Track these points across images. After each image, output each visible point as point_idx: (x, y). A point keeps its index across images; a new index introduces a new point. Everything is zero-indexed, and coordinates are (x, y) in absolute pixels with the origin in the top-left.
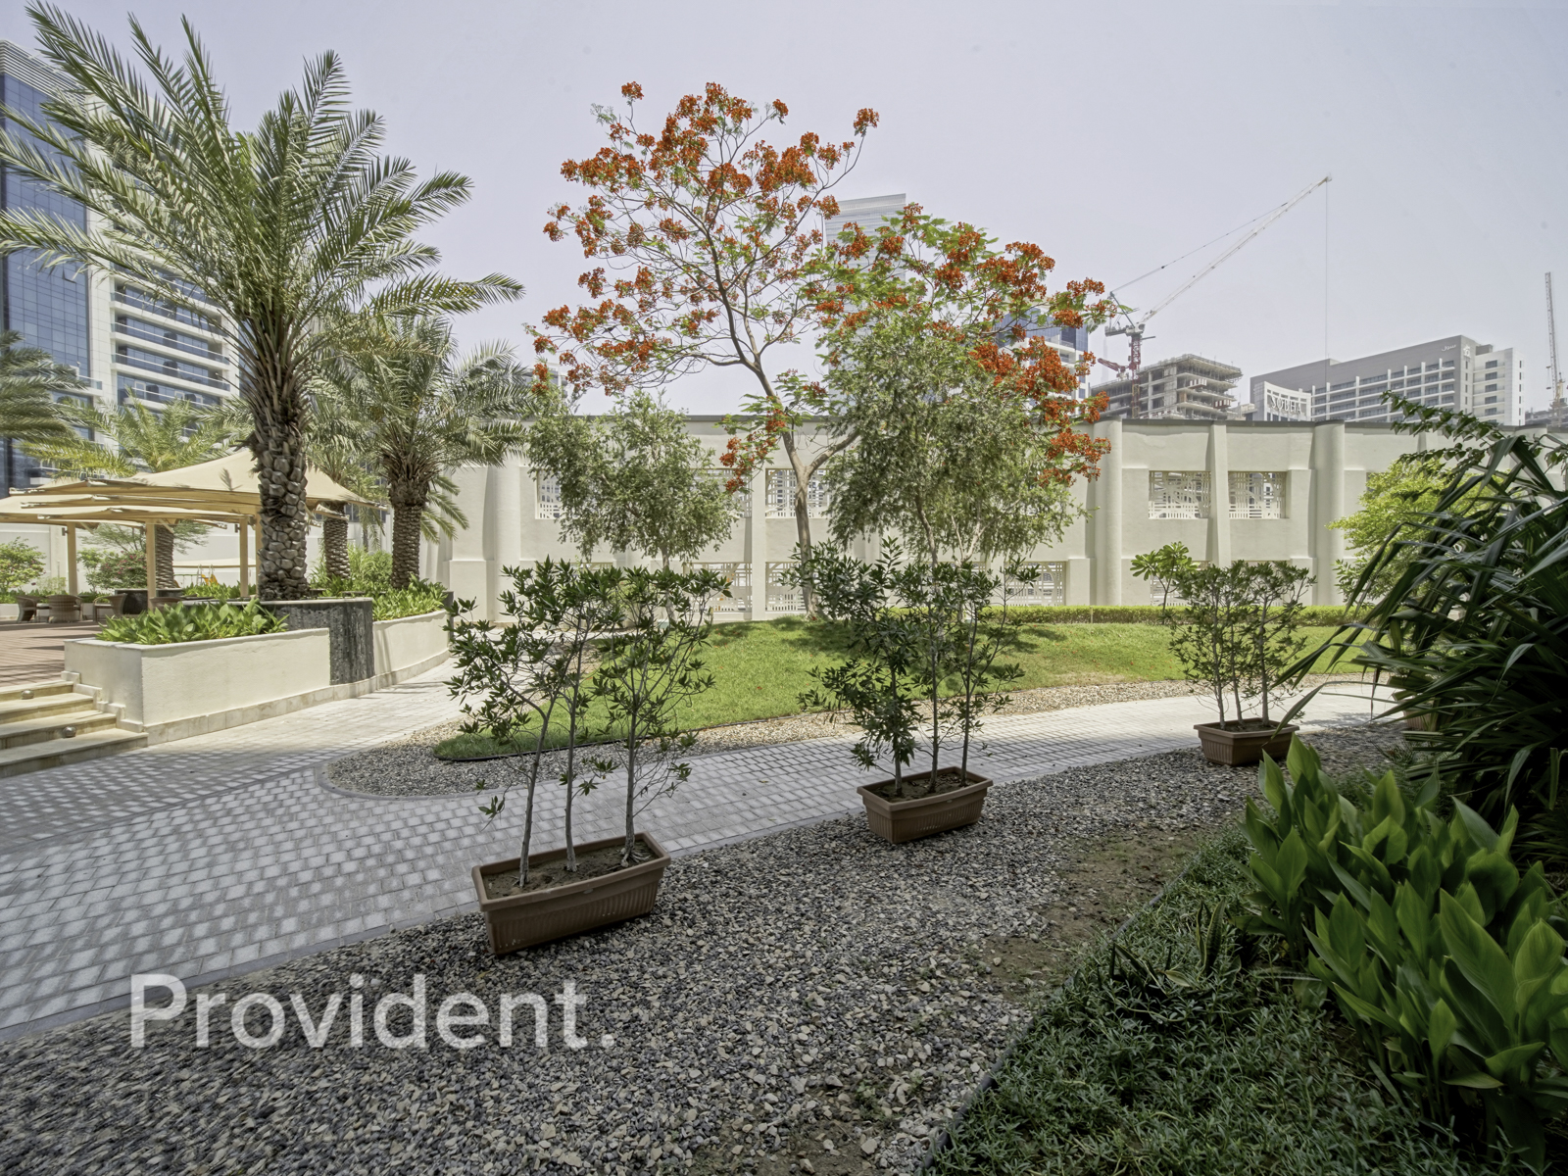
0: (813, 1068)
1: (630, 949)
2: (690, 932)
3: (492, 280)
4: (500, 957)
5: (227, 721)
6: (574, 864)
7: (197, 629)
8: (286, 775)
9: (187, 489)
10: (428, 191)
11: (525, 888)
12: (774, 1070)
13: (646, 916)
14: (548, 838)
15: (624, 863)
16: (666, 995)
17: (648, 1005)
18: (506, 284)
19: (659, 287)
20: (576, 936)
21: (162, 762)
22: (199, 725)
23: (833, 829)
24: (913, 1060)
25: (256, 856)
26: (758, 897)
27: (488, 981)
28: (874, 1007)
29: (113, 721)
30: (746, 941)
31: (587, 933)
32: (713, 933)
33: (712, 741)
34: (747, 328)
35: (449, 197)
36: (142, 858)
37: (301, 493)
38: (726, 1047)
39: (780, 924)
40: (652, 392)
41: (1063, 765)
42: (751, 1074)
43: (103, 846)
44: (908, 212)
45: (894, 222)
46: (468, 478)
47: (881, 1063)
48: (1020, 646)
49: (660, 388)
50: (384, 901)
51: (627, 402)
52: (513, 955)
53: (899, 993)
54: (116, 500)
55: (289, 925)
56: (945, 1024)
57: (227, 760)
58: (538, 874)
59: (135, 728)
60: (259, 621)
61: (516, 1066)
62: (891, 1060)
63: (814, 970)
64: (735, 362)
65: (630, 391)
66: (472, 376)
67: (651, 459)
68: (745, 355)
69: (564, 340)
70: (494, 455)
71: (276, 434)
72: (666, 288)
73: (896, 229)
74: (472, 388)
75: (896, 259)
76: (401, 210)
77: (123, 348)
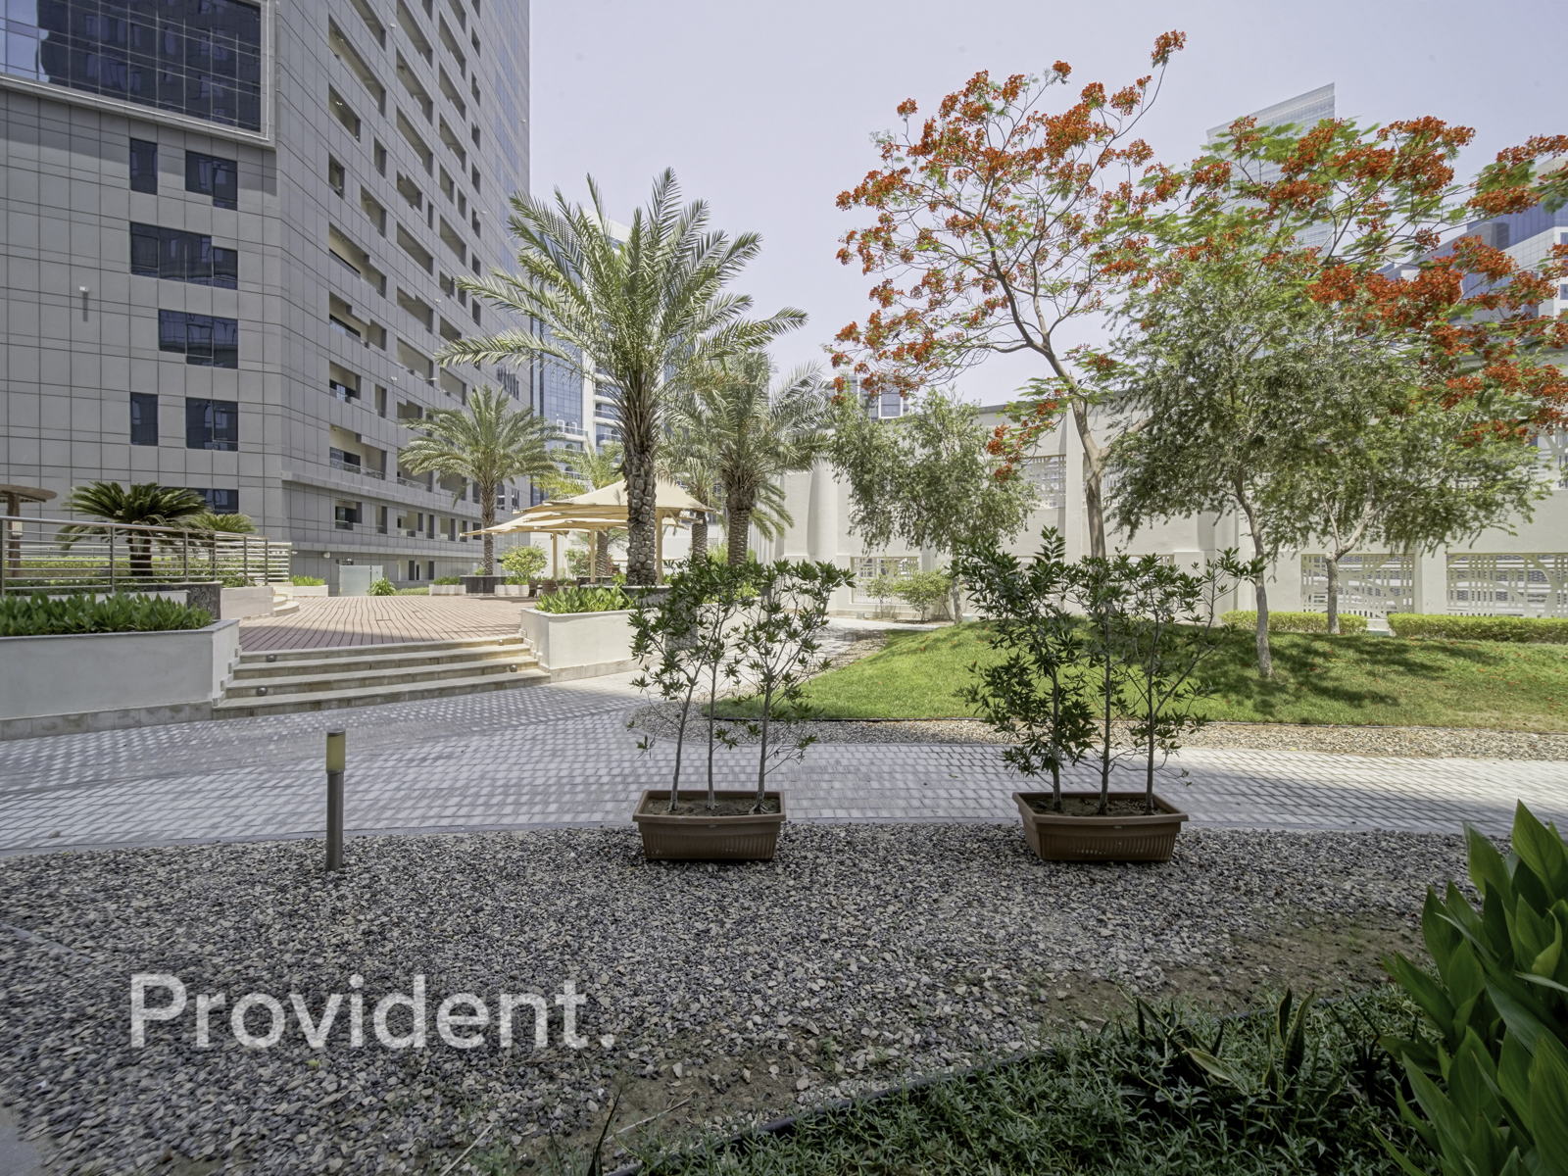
0: (805, 1012)
1: (739, 882)
2: (792, 883)
3: (782, 314)
4: (649, 861)
5: (596, 671)
6: (713, 804)
7: (581, 604)
8: (608, 712)
9: (594, 505)
10: (730, 255)
11: (671, 813)
12: (773, 1001)
13: (765, 861)
14: (693, 780)
15: (751, 811)
16: (738, 923)
17: (722, 924)
18: (794, 315)
19: (949, 284)
20: (707, 861)
21: (553, 693)
22: (580, 672)
23: (988, 832)
24: (895, 1041)
25: (562, 762)
26: (866, 872)
27: (633, 873)
28: (897, 989)
29: (536, 664)
30: (830, 903)
31: (715, 862)
32: (808, 889)
33: (931, 732)
34: (1037, 308)
35: (746, 254)
36: (509, 751)
37: (652, 504)
38: (754, 973)
39: (870, 898)
40: (943, 389)
41: (1368, 825)
42: (755, 997)
43: (497, 739)
44: (1237, 132)
45: (1218, 147)
46: (793, 484)
47: (865, 1031)
48: (1412, 668)
49: (950, 383)
50: (609, 806)
51: (920, 402)
52: (658, 862)
53: (933, 987)
54: (564, 515)
55: (553, 807)
56: (953, 1026)
57: (584, 696)
58: (686, 805)
59: (544, 669)
60: (620, 600)
61: (615, 934)
62: (876, 1033)
63: (870, 942)
64: (1022, 346)
65: (922, 393)
66: (788, 396)
67: (944, 455)
68: (1032, 337)
69: (858, 352)
70: (803, 463)
71: (636, 461)
72: (957, 283)
73: (1223, 154)
74: (786, 406)
75: (1225, 190)
76: (710, 274)
77: (598, 405)
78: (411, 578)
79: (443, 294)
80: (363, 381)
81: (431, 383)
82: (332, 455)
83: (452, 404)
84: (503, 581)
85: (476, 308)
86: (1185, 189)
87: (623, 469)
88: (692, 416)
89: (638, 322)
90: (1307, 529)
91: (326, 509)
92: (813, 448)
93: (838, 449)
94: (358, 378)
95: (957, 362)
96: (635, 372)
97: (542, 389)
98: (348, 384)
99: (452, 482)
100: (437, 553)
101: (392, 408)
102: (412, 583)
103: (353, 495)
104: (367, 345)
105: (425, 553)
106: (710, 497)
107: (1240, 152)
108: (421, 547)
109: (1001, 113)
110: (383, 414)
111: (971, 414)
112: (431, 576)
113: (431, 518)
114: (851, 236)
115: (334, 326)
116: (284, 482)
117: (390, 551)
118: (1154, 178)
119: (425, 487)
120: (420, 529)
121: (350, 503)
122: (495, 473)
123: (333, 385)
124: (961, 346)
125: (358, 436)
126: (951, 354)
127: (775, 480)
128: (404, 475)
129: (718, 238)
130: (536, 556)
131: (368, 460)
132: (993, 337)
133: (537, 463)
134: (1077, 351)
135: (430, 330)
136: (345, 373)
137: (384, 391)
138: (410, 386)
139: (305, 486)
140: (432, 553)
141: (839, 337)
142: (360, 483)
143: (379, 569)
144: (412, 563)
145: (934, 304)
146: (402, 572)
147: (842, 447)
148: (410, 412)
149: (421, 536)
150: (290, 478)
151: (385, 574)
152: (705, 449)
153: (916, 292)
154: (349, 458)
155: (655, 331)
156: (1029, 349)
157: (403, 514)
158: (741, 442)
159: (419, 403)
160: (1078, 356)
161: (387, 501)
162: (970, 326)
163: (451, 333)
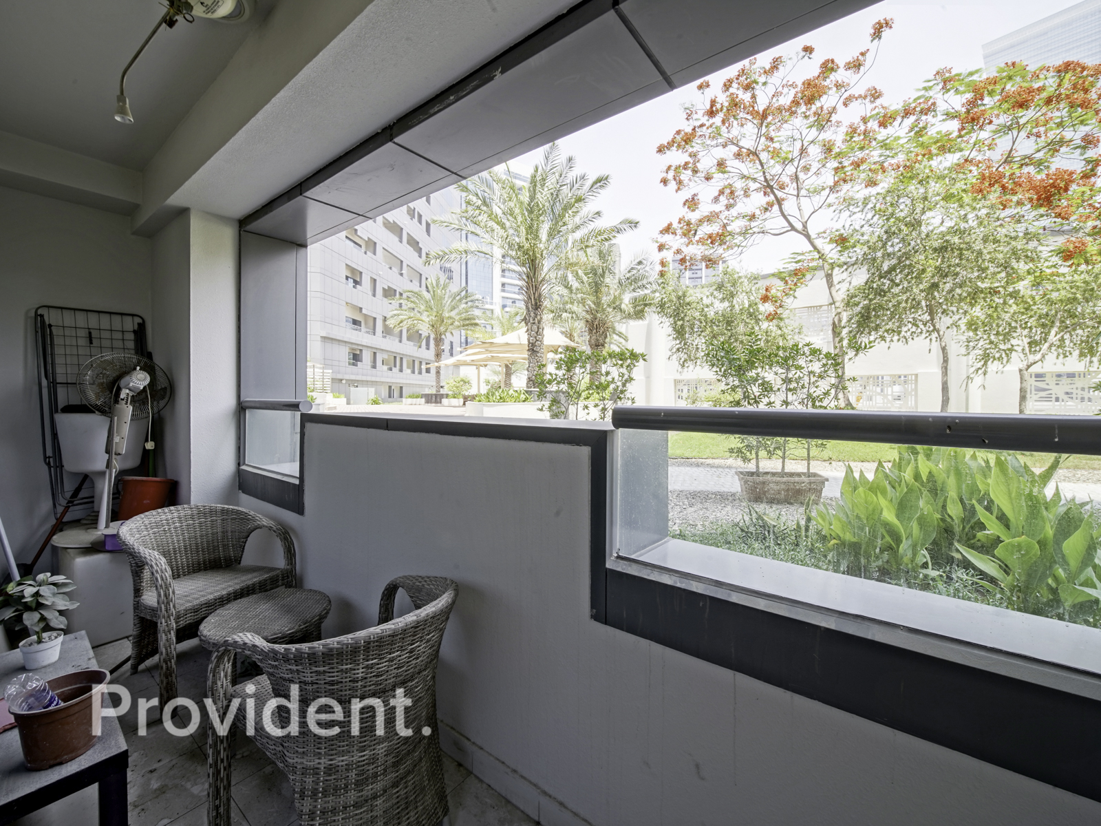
3: (623, 222)
10: (591, 187)
18: (631, 222)
19: (739, 193)
34: (798, 205)
35: (601, 187)
37: (542, 343)
44: (940, 77)
45: (927, 89)
49: (739, 259)
54: (487, 352)
60: (523, 397)
64: (788, 231)
66: (629, 272)
67: (737, 306)
68: (794, 224)
69: (675, 242)
70: (639, 314)
71: (532, 314)
72: (745, 192)
73: (931, 93)
74: (628, 279)
75: (933, 116)
76: (579, 200)
77: (503, 285)
78: (390, 397)
79: (409, 217)
80: (363, 274)
81: (401, 274)
82: (347, 321)
83: (415, 286)
84: (447, 396)
85: (428, 225)
86: (899, 119)
87: (525, 319)
88: (566, 287)
89: (532, 231)
90: (1011, 350)
91: (343, 354)
92: (646, 305)
93: (662, 305)
94: (361, 273)
95: (743, 244)
96: (532, 260)
97: (467, 275)
98: (355, 278)
99: (415, 336)
100: (404, 381)
101: (379, 291)
102: (390, 399)
103: (358, 345)
104: (365, 253)
105: (398, 381)
106: (576, 339)
107: (945, 90)
108: (395, 377)
109: (765, 84)
110: (374, 295)
111: (755, 278)
112: (401, 396)
113: (401, 359)
114: (669, 168)
115: (348, 241)
116: (321, 337)
117: (378, 379)
118: (878, 114)
119: (397, 340)
120: (395, 366)
121: (355, 350)
122: (442, 329)
123: (347, 278)
124: (744, 233)
125: (361, 309)
126: (738, 239)
127: (621, 327)
128: (387, 331)
129: (583, 177)
130: (465, 382)
131: (366, 324)
132: (768, 225)
133: (469, 323)
134: (825, 232)
135: (401, 241)
136: (353, 270)
137: (375, 280)
138: (390, 278)
139: (332, 339)
140: (401, 381)
141: (661, 232)
142: (361, 337)
143: (372, 390)
144: (390, 387)
145: (728, 207)
146: (384, 392)
147: (665, 304)
148: (389, 293)
149: (396, 370)
150: (324, 335)
151: (376, 393)
152: (575, 308)
153: (716, 200)
154: (355, 322)
155: (544, 235)
156: (793, 232)
157: (386, 356)
158: (598, 303)
159: (395, 287)
160: (825, 235)
161: (377, 349)
162: (750, 220)
163: (414, 243)
